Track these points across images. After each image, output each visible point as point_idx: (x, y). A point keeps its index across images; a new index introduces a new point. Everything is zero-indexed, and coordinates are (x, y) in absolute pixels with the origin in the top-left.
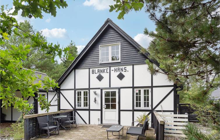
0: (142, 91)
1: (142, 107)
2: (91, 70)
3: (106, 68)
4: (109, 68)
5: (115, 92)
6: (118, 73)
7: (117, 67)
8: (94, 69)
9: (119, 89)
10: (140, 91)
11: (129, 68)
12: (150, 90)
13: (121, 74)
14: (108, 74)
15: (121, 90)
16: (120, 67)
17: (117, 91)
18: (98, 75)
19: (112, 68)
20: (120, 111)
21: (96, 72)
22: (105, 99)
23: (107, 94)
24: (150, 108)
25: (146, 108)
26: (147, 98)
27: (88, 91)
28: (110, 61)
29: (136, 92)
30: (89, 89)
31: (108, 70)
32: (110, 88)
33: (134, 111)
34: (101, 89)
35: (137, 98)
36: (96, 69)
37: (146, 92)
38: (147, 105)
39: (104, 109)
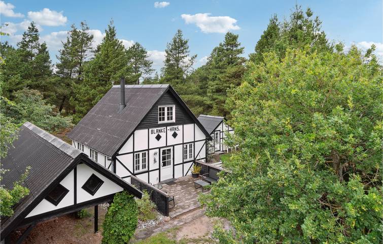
0: (188, 145)
1: (188, 159)
2: (150, 130)
3: (163, 128)
4: (165, 128)
5: (170, 149)
6: (173, 132)
7: (172, 127)
8: (153, 129)
9: (173, 146)
10: (187, 146)
11: (180, 127)
12: (193, 144)
13: (175, 133)
14: (165, 133)
15: (175, 146)
16: (174, 127)
17: (172, 148)
18: (156, 135)
19: (168, 128)
20: (174, 165)
21: (155, 132)
22: (163, 157)
23: (164, 152)
24: (193, 159)
25: (191, 159)
26: (191, 151)
27: (147, 152)
28: (166, 121)
29: (185, 147)
30: (148, 150)
31: (165, 130)
32: (167, 146)
33: (183, 163)
34: (160, 148)
35: (185, 152)
36: (155, 129)
37: (191, 146)
38: (191, 157)
39: (161, 167)
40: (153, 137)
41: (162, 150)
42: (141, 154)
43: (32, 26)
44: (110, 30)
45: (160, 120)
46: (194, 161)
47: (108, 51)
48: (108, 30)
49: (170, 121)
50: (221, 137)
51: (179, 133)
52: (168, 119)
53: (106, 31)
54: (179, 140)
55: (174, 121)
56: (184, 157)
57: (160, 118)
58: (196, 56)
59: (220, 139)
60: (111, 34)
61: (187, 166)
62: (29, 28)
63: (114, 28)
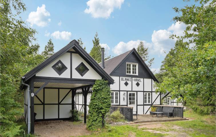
1: (147, 103)
2: (121, 78)
3: (130, 78)
4: (131, 78)
5: (134, 94)
6: (136, 82)
7: (136, 78)
8: (123, 77)
9: (137, 92)
10: (146, 94)
11: (142, 80)
12: (151, 93)
13: (138, 83)
14: (131, 82)
15: (138, 92)
16: (137, 79)
17: (136, 93)
18: (125, 82)
19: (133, 79)
20: (137, 105)
21: (124, 80)
22: (129, 98)
23: (130, 95)
24: (151, 103)
25: (149, 104)
26: (149, 98)
27: (118, 92)
28: (131, 74)
29: (145, 94)
30: (119, 91)
31: (131, 79)
32: (132, 91)
33: (144, 105)
34: (127, 91)
35: (145, 98)
36: (124, 78)
37: (149, 95)
38: (149, 102)
39: (128, 104)
40: (123, 83)
41: (129, 93)
42: (114, 93)
43: (50, 41)
44: (96, 40)
45: (128, 73)
46: (151, 105)
47: (94, 53)
48: (94, 40)
49: (134, 74)
50: (172, 101)
51: (141, 84)
52: (133, 73)
53: (93, 41)
54: (140, 88)
55: (137, 74)
56: (145, 101)
57: (128, 71)
58: (153, 59)
59: (171, 102)
60: (96, 43)
61: (147, 108)
62: (48, 43)
63: (98, 39)
